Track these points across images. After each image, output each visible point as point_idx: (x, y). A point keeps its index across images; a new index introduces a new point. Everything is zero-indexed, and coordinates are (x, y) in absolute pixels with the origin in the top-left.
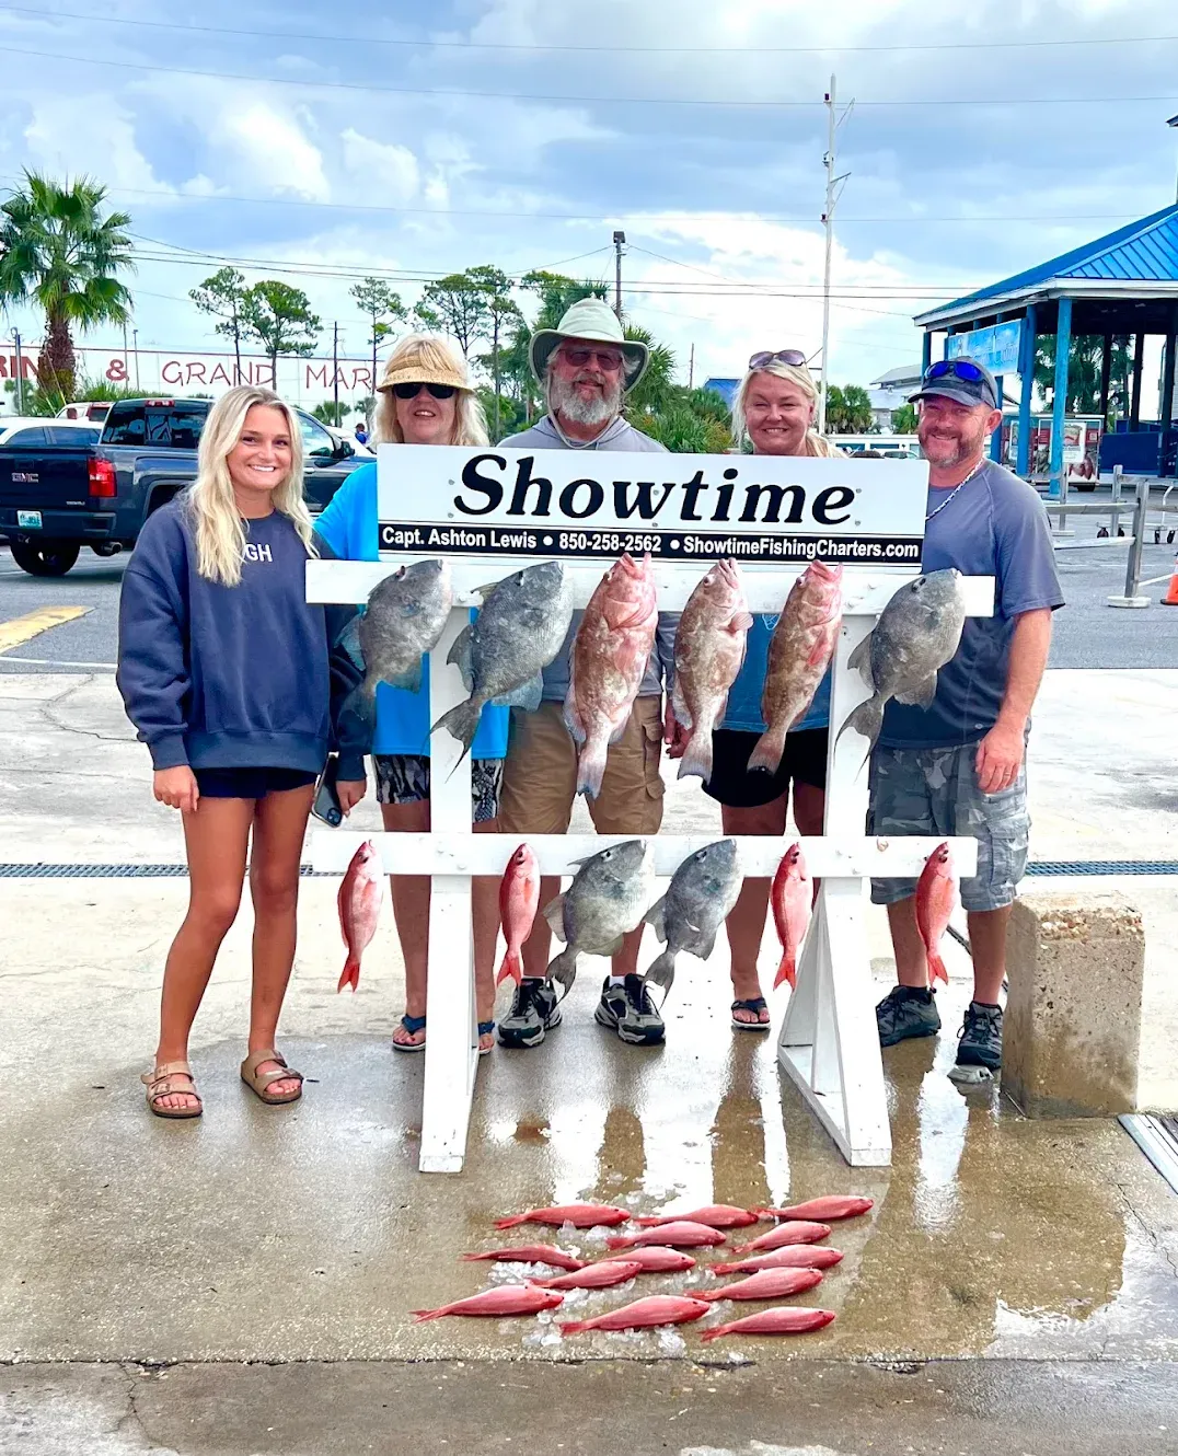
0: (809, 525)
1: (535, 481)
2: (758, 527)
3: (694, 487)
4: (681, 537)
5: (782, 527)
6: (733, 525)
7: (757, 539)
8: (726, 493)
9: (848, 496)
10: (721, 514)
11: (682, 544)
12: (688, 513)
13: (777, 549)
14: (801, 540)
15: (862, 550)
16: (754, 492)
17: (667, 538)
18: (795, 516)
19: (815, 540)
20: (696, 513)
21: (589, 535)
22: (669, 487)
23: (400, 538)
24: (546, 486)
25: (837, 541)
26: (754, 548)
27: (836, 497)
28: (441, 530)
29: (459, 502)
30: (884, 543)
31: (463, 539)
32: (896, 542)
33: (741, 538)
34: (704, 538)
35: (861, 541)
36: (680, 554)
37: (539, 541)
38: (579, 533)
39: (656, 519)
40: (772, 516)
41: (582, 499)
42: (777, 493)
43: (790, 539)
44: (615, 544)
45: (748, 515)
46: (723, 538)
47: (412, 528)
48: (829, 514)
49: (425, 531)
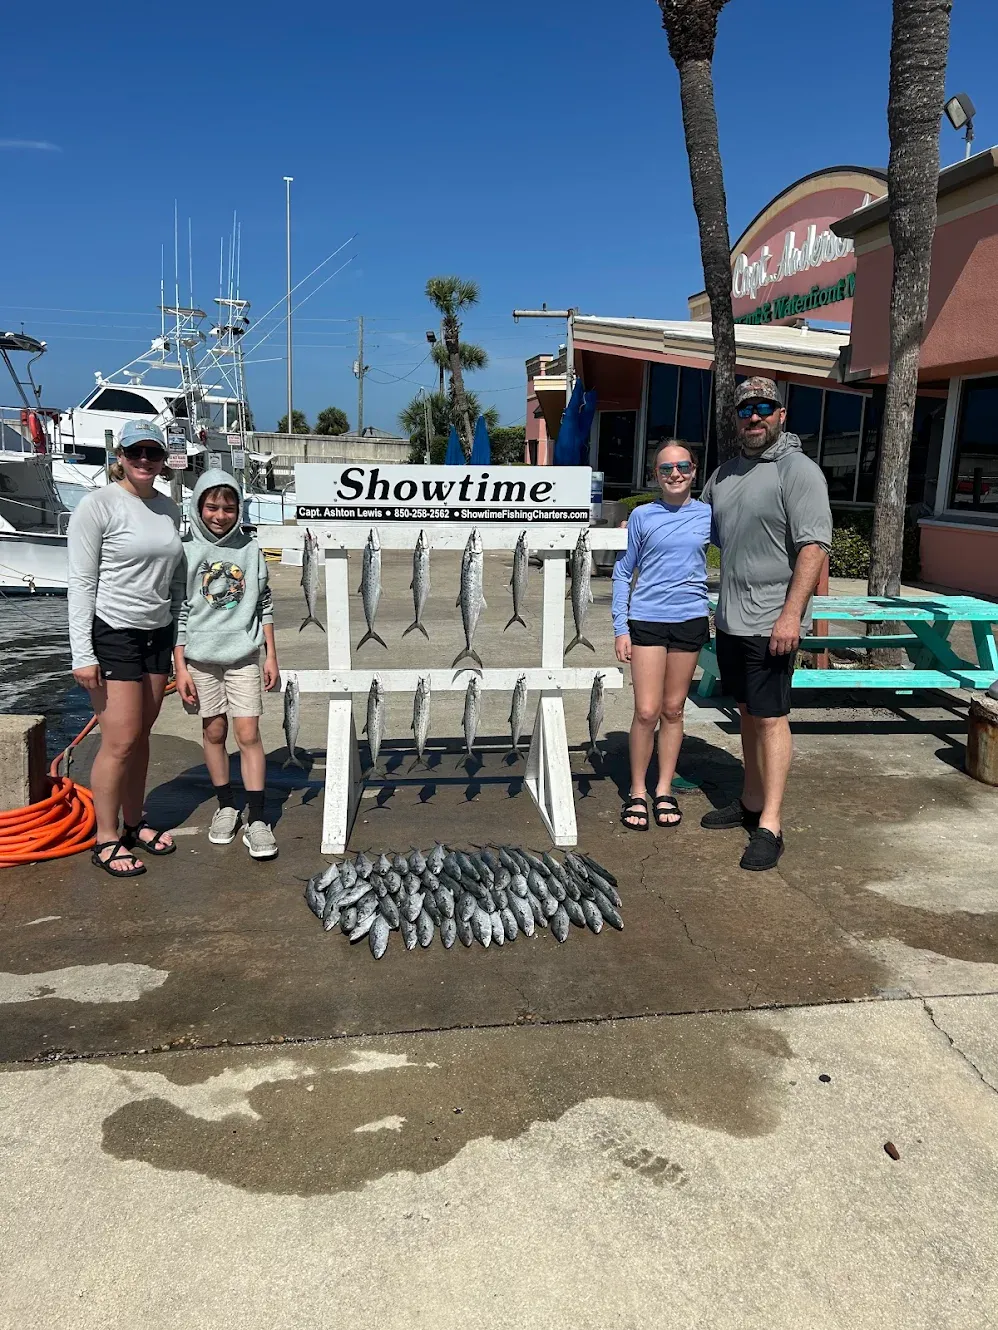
0: (528, 502)
1: (381, 482)
2: (500, 504)
3: (466, 483)
4: (459, 510)
5: (513, 504)
6: (488, 503)
7: (500, 510)
8: (483, 486)
9: (549, 487)
10: (481, 498)
11: (460, 514)
12: (463, 497)
13: (511, 515)
14: (524, 510)
15: (558, 515)
16: (498, 486)
17: (452, 511)
18: (520, 498)
19: (532, 510)
20: (467, 497)
21: (410, 510)
22: (452, 484)
23: (308, 513)
24: (386, 484)
25: (544, 511)
26: (500, 515)
27: (542, 487)
28: (330, 508)
29: (339, 493)
30: (569, 511)
31: (343, 513)
32: (575, 511)
33: (492, 510)
34: (472, 510)
35: (556, 511)
36: (459, 519)
37: (384, 513)
38: (405, 508)
39: (445, 501)
40: (508, 498)
41: (405, 490)
42: (510, 486)
43: (518, 510)
44: (424, 514)
45: (496, 498)
46: (481, 510)
47: (315, 508)
48: (539, 496)
49: (322, 509)
